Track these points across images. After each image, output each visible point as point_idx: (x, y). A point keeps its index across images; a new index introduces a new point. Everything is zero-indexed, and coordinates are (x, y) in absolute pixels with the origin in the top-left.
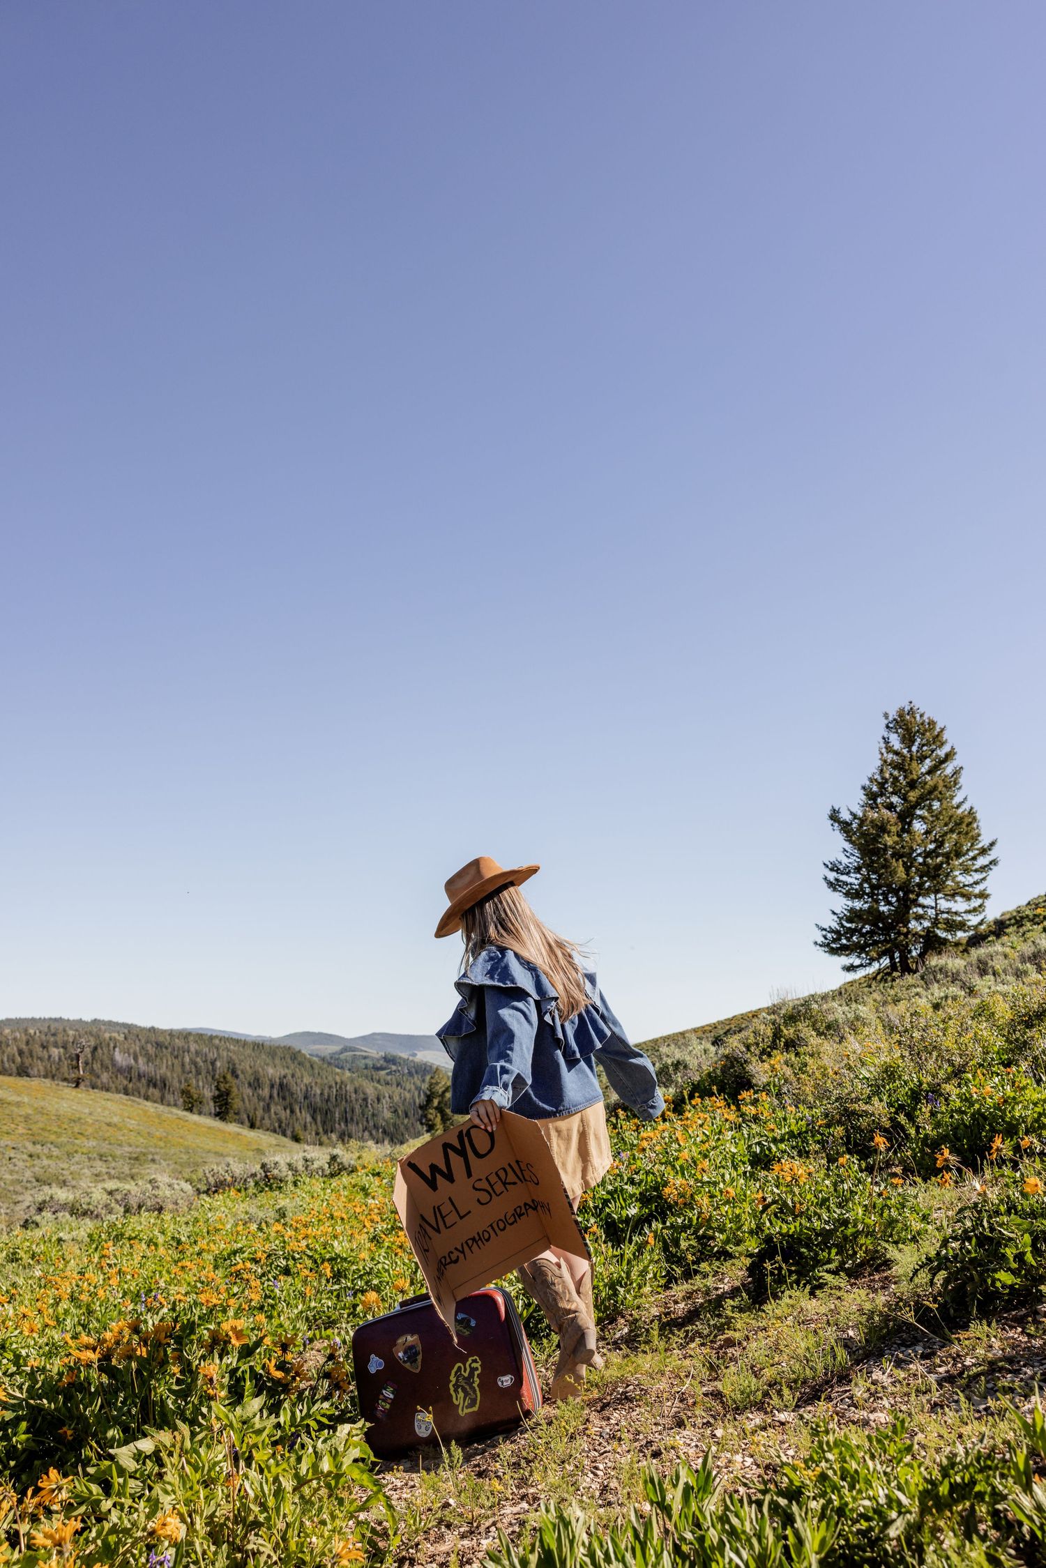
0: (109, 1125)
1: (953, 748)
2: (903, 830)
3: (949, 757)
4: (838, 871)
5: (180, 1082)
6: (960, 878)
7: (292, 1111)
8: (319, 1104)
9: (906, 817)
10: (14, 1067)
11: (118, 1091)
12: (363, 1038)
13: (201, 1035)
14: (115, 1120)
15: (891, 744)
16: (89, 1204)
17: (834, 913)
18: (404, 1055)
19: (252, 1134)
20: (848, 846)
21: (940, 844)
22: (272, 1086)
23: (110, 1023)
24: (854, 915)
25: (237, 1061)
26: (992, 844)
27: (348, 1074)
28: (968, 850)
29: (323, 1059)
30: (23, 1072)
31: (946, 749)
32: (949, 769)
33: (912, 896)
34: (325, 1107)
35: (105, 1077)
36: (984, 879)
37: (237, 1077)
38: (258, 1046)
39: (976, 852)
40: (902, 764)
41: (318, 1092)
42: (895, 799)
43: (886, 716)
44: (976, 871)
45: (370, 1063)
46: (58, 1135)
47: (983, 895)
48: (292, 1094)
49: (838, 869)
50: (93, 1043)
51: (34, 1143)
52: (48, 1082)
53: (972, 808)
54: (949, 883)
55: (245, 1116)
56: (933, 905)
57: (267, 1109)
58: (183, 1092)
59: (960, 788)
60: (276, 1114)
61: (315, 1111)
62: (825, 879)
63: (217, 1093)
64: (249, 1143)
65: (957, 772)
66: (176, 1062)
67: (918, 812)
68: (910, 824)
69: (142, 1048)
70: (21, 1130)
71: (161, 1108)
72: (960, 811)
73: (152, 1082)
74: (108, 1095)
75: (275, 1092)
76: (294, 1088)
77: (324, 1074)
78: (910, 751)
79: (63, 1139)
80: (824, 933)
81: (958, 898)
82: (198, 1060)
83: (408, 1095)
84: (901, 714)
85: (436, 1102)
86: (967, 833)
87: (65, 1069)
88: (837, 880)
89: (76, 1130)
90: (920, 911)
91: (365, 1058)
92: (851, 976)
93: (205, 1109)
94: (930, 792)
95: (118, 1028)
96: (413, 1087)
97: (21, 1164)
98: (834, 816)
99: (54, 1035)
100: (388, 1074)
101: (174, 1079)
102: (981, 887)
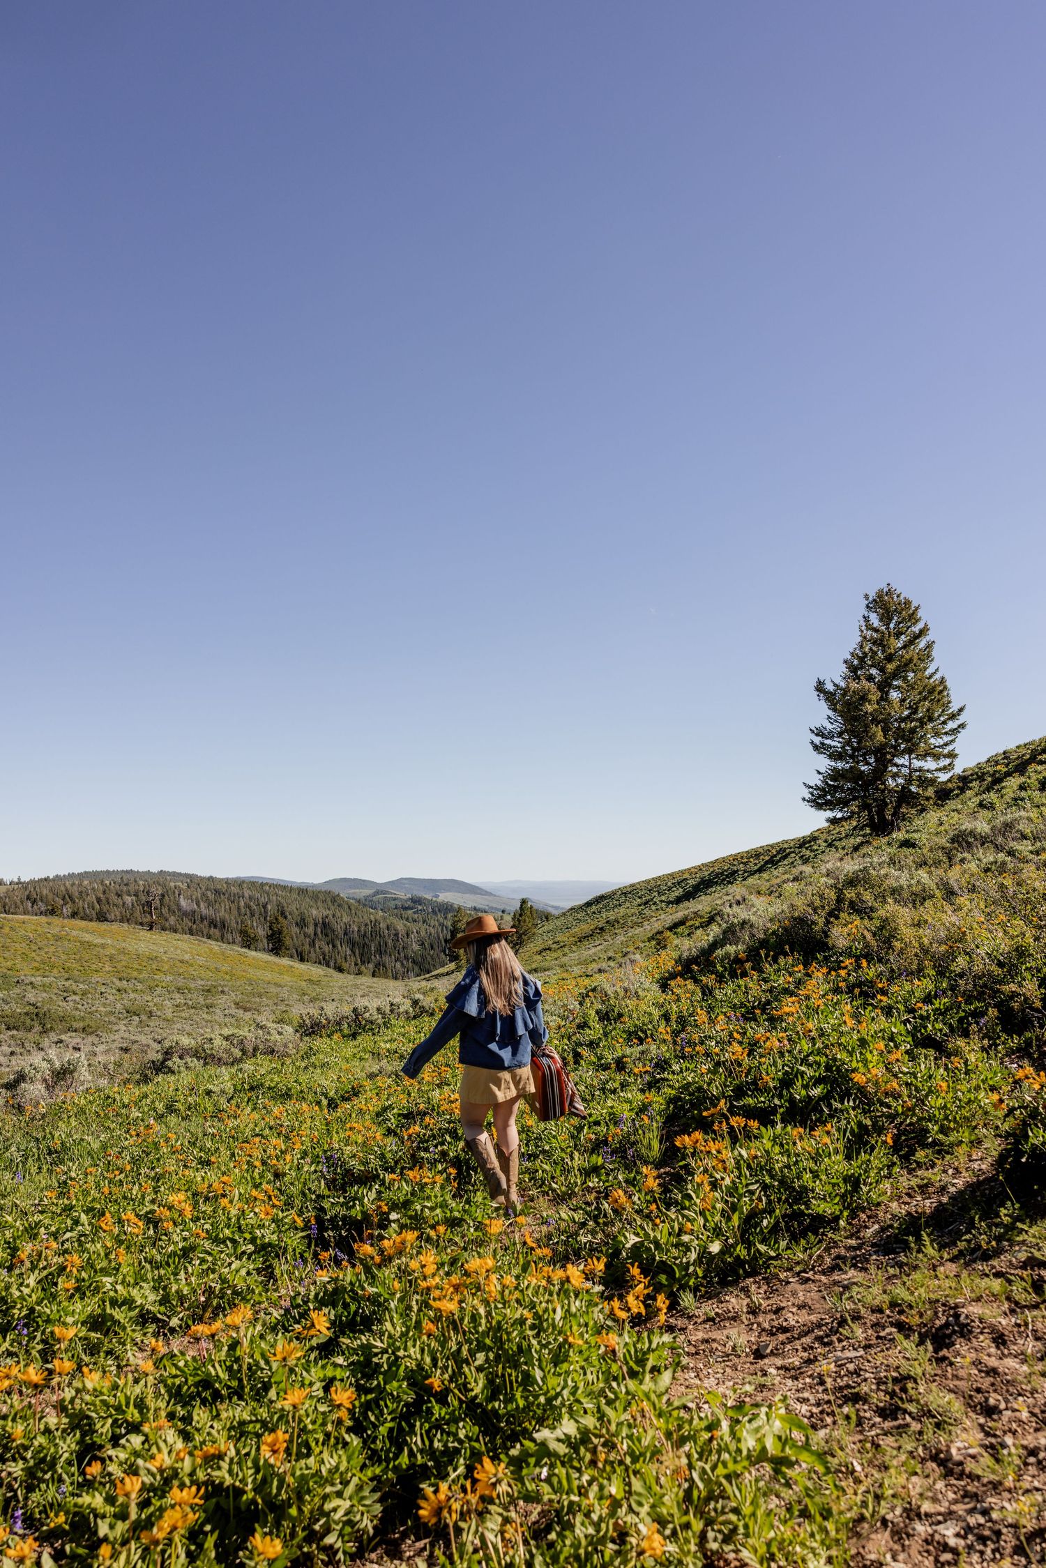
0: (182, 962)
1: (926, 625)
2: (882, 699)
3: (923, 632)
4: (823, 736)
5: (237, 923)
6: (932, 741)
7: (334, 946)
8: (357, 939)
9: (884, 687)
10: (94, 913)
11: (185, 932)
12: (393, 882)
13: (254, 883)
14: (187, 957)
15: (870, 623)
16: (212, 1049)
17: (819, 773)
18: (428, 897)
19: (303, 967)
20: (831, 713)
21: (915, 711)
22: (316, 925)
23: (174, 874)
24: (836, 775)
25: (285, 905)
26: (961, 710)
27: (381, 913)
28: (940, 716)
29: (359, 901)
30: (102, 917)
31: (920, 626)
32: (922, 644)
33: (888, 757)
34: (362, 941)
35: (172, 920)
36: (953, 741)
37: (286, 917)
38: (303, 891)
39: (947, 717)
40: (882, 640)
41: (356, 929)
42: (874, 671)
43: (866, 597)
44: (946, 733)
45: (399, 904)
46: (140, 972)
47: (952, 755)
48: (334, 931)
49: (823, 734)
50: (160, 890)
51: (120, 979)
52: (125, 925)
53: (943, 678)
54: (922, 745)
55: (294, 951)
56: (907, 764)
57: (312, 944)
58: (240, 932)
59: (932, 660)
60: (320, 948)
61: (353, 946)
62: (812, 743)
63: (270, 933)
64: (301, 975)
65: (930, 646)
66: (233, 906)
67: (895, 683)
68: (887, 693)
69: (203, 894)
70: (108, 968)
71: (223, 945)
72: (931, 681)
73: (213, 924)
74: (178, 936)
75: (319, 930)
76: (335, 926)
77: (360, 914)
78: (888, 628)
79: (144, 975)
80: (811, 790)
81: (929, 758)
82: (252, 904)
83: (433, 931)
84: (880, 594)
86: (939, 701)
87: (137, 914)
88: (822, 744)
89: (154, 967)
90: (895, 769)
91: (395, 899)
93: (261, 946)
94: (906, 665)
95: (181, 878)
96: (437, 924)
97: (111, 997)
98: (820, 687)
99: (126, 885)
100: (414, 913)
101: (232, 920)
102: (950, 748)
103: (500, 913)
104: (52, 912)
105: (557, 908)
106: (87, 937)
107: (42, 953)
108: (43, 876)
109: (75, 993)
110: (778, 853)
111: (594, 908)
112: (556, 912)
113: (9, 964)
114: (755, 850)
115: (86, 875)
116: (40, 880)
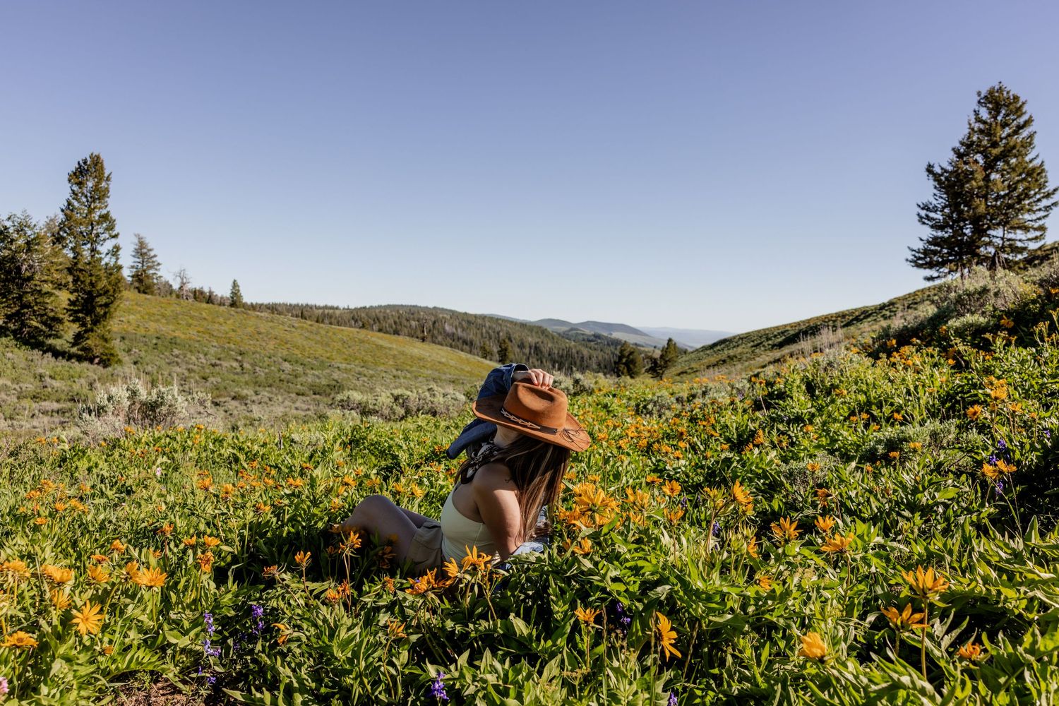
0: (440, 362)
1: (1031, 117)
3: (1027, 123)
4: (928, 209)
5: (480, 343)
6: (1025, 216)
7: (542, 362)
8: (557, 358)
9: (987, 169)
10: (391, 330)
11: (447, 345)
12: (582, 324)
14: (443, 360)
15: (980, 116)
17: (921, 240)
18: (605, 334)
20: (937, 191)
21: (1013, 190)
22: (530, 347)
23: (443, 309)
24: (935, 241)
25: (511, 333)
26: (1055, 190)
27: (573, 343)
28: (1035, 194)
29: (559, 334)
30: (396, 332)
31: (1025, 118)
32: (1025, 133)
33: (984, 228)
35: (440, 338)
36: (1046, 216)
37: (511, 341)
38: (523, 325)
39: (1042, 195)
40: (988, 131)
41: (556, 352)
42: (979, 156)
43: (979, 94)
44: (1039, 210)
45: (586, 338)
46: (411, 367)
47: (1042, 228)
50: (433, 319)
51: (397, 370)
52: (408, 338)
53: (1042, 163)
54: (1016, 219)
56: (1000, 235)
58: (481, 348)
59: (1034, 147)
62: (918, 215)
63: (500, 349)
65: (1031, 136)
66: (478, 332)
67: (998, 166)
68: (989, 175)
69: (460, 323)
70: (391, 362)
71: (469, 356)
72: (1031, 165)
73: (465, 342)
74: (441, 347)
75: (532, 351)
76: (543, 349)
77: (559, 342)
78: (995, 120)
79: (414, 369)
80: (914, 253)
81: (1020, 230)
82: (490, 331)
83: (607, 357)
84: (991, 92)
85: (624, 360)
86: (1036, 181)
87: (417, 332)
88: (927, 215)
89: (421, 364)
90: (987, 239)
91: (583, 334)
92: (931, 284)
93: (494, 358)
94: (1010, 151)
95: (447, 312)
96: (610, 352)
97: (388, 381)
98: (930, 170)
99: (413, 314)
100: (595, 344)
101: (477, 342)
102: (1040, 223)
103: (653, 348)
104: (363, 326)
105: (691, 347)
106: (381, 342)
107: (350, 350)
108: (362, 305)
109: (365, 376)
110: (862, 313)
111: (719, 347)
112: (690, 350)
113: (328, 355)
114: (843, 312)
115: (389, 306)
116: (361, 308)
